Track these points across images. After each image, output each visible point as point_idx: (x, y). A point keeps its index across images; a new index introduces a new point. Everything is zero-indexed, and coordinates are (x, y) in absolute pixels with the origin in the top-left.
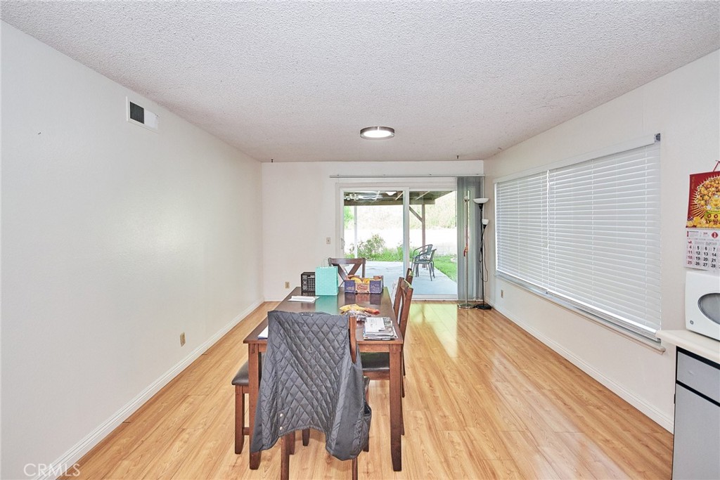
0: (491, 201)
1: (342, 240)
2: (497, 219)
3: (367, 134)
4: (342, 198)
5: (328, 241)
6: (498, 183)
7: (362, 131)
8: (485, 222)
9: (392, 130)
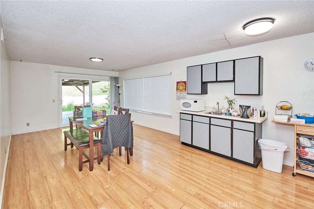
0: (122, 86)
1: (61, 100)
2: (124, 91)
3: (92, 60)
4: (61, 82)
5: (54, 101)
6: (125, 80)
7: (90, 59)
8: (120, 92)
9: (102, 60)
